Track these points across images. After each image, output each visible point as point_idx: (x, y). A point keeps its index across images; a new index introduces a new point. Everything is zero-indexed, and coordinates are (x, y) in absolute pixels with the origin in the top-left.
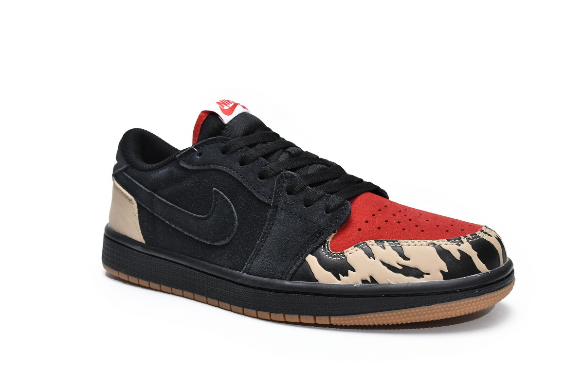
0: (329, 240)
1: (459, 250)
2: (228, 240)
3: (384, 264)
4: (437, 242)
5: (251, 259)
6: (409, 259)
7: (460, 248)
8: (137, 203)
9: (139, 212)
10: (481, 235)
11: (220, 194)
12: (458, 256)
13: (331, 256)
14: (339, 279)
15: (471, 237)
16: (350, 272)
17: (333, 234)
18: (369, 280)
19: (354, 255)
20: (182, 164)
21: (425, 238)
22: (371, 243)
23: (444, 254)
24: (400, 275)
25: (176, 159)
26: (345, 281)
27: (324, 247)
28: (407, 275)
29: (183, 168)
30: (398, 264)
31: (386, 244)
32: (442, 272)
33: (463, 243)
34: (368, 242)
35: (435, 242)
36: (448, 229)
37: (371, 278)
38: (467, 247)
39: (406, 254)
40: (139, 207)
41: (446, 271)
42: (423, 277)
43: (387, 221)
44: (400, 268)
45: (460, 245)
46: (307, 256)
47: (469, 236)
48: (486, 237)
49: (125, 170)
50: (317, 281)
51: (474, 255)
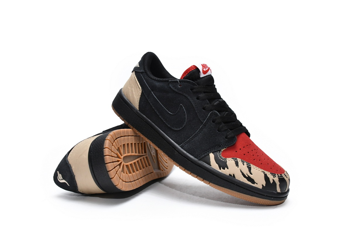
0: (222, 150)
1: (273, 180)
2: (179, 129)
3: (241, 171)
4: (266, 172)
5: (185, 143)
6: (252, 174)
7: (274, 179)
8: (142, 91)
9: (141, 96)
10: (284, 176)
11: (183, 108)
12: (271, 182)
13: (221, 158)
14: (220, 169)
15: (280, 176)
16: (226, 168)
17: (225, 149)
18: (232, 176)
19: (230, 162)
20: (170, 85)
21: (261, 168)
22: (239, 160)
23: (267, 178)
24: (245, 179)
25: (169, 82)
26: (222, 171)
27: (219, 152)
28: (248, 180)
29: (170, 88)
30: (247, 174)
31: (245, 163)
32: (263, 185)
33: (276, 177)
34: (238, 159)
35: (265, 172)
36: (272, 168)
37: (234, 175)
38: (276, 179)
39: (252, 171)
40: (142, 93)
41: (265, 186)
42: (254, 184)
43: (248, 152)
44: (247, 176)
45: (274, 177)
46: (210, 153)
47: (279, 174)
48: (285, 178)
49: (142, 73)
50: (211, 166)
51: (278, 183)
